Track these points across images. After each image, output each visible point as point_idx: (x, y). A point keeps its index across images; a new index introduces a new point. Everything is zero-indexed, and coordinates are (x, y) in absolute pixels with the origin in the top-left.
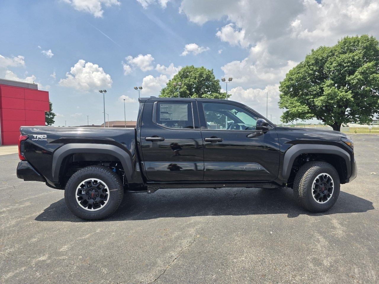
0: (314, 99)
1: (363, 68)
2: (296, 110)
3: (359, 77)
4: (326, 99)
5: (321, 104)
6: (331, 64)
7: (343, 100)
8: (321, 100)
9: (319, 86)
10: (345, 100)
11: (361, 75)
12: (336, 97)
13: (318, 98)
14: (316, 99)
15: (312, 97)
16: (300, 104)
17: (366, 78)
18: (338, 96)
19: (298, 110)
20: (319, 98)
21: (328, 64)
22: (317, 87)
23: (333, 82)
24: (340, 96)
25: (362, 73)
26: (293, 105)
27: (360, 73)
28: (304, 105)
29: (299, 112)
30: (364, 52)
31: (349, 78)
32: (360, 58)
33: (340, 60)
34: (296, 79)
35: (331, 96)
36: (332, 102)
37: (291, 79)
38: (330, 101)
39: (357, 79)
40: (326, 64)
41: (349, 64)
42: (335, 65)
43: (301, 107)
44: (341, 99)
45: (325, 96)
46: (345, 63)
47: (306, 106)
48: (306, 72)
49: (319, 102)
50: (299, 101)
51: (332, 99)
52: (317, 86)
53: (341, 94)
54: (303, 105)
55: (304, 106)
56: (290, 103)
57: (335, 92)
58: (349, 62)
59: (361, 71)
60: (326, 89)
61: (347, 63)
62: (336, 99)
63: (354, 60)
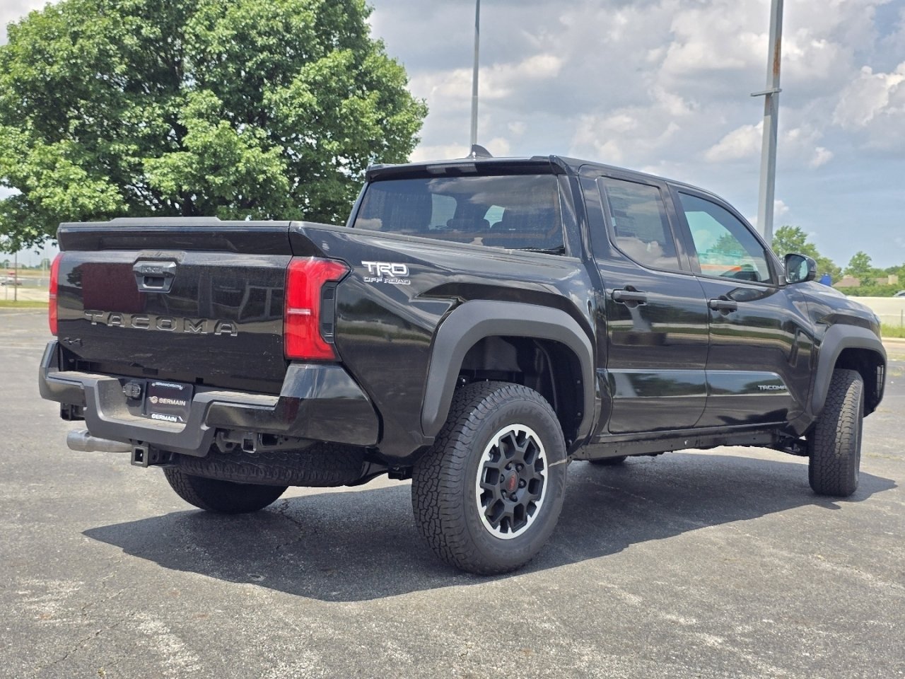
0: (144, 161)
1: (320, 69)
2: (68, 198)
3: (308, 97)
4: (194, 166)
5: (173, 183)
6: (211, 28)
7: (255, 180)
8: (176, 169)
9: (160, 108)
10: (261, 178)
11: (311, 91)
12: (233, 163)
13: (158, 157)
14: (152, 161)
15: (134, 147)
16: (85, 173)
17: (329, 106)
18: (240, 161)
19: (81, 200)
20: (162, 160)
21: (198, 23)
22: (154, 108)
23: (220, 102)
24: (248, 160)
25: (314, 86)
26: (56, 175)
27: (310, 84)
28: (100, 179)
29: (82, 206)
30: (318, 8)
31: (275, 97)
32: (307, 27)
33: (243, 17)
34: (68, 59)
35: (216, 159)
36: (219, 180)
37: (40, 52)
38: (210, 178)
39: (301, 105)
40: (191, 22)
41: (272, 41)
42: (228, 32)
43: (89, 187)
44: (249, 176)
45: (189, 154)
46: (260, 34)
47: (108, 183)
48: (113, 40)
49: (165, 175)
50: (81, 162)
51: (215, 170)
52: (154, 105)
53: (248, 154)
54: (95, 180)
55: (102, 185)
56: (38, 164)
57: (229, 142)
58: (271, 32)
59: (314, 78)
60: (196, 125)
61: (268, 34)
62: (234, 174)
63: (288, 28)
